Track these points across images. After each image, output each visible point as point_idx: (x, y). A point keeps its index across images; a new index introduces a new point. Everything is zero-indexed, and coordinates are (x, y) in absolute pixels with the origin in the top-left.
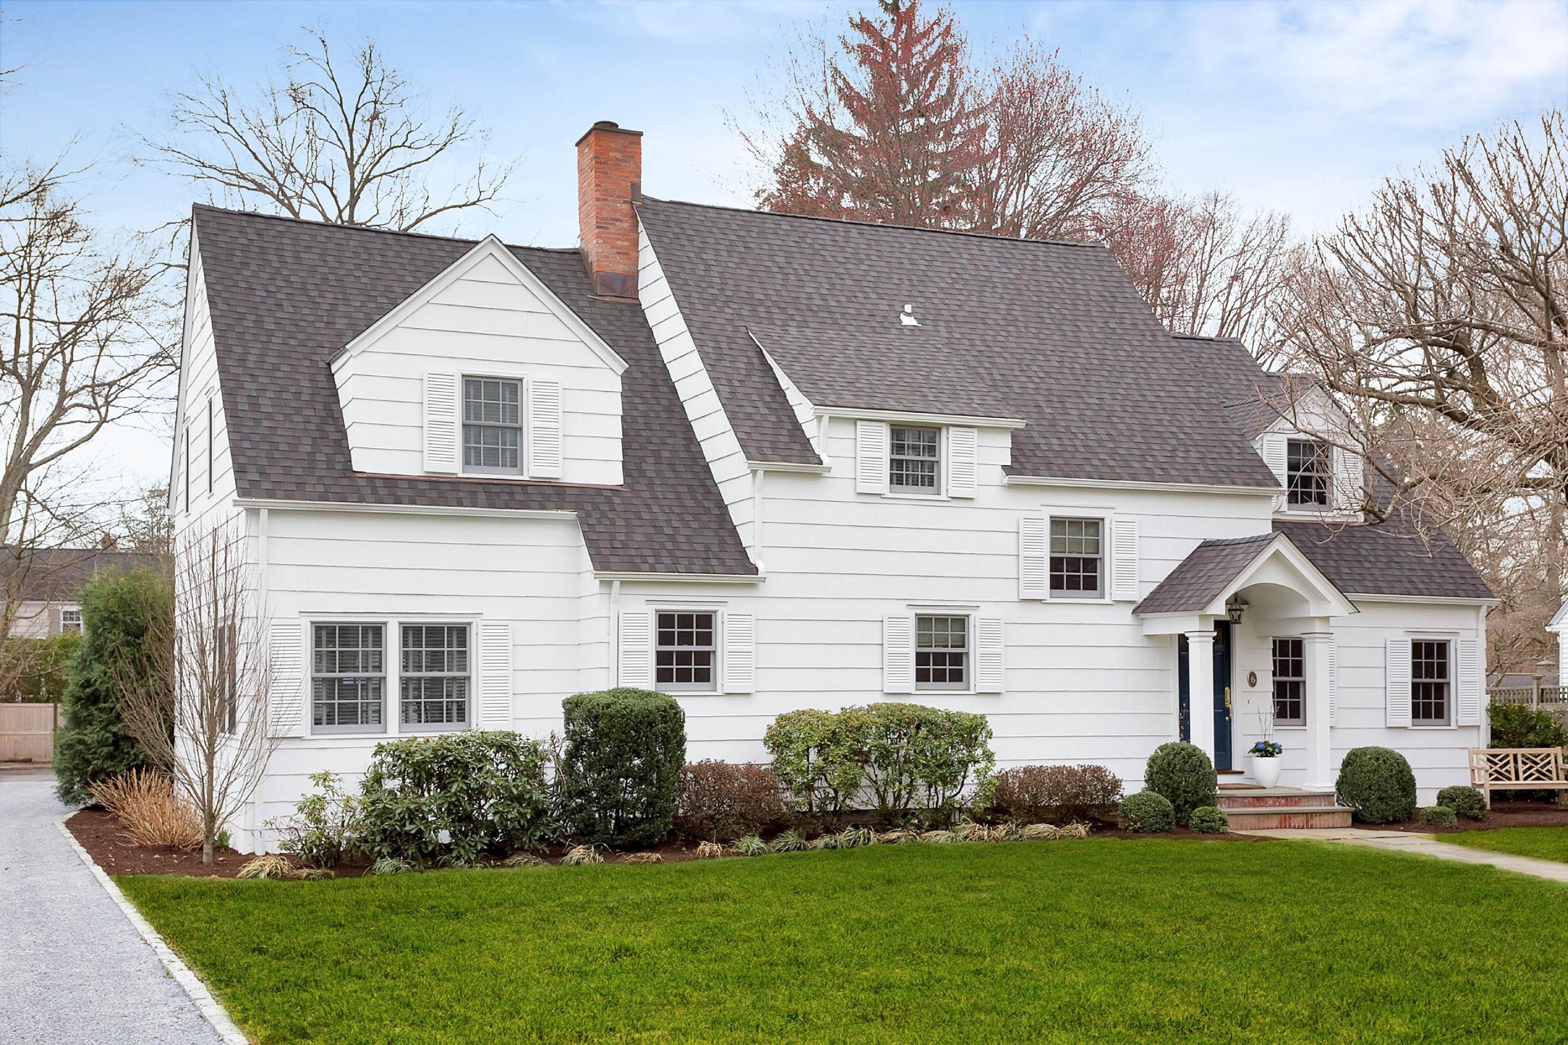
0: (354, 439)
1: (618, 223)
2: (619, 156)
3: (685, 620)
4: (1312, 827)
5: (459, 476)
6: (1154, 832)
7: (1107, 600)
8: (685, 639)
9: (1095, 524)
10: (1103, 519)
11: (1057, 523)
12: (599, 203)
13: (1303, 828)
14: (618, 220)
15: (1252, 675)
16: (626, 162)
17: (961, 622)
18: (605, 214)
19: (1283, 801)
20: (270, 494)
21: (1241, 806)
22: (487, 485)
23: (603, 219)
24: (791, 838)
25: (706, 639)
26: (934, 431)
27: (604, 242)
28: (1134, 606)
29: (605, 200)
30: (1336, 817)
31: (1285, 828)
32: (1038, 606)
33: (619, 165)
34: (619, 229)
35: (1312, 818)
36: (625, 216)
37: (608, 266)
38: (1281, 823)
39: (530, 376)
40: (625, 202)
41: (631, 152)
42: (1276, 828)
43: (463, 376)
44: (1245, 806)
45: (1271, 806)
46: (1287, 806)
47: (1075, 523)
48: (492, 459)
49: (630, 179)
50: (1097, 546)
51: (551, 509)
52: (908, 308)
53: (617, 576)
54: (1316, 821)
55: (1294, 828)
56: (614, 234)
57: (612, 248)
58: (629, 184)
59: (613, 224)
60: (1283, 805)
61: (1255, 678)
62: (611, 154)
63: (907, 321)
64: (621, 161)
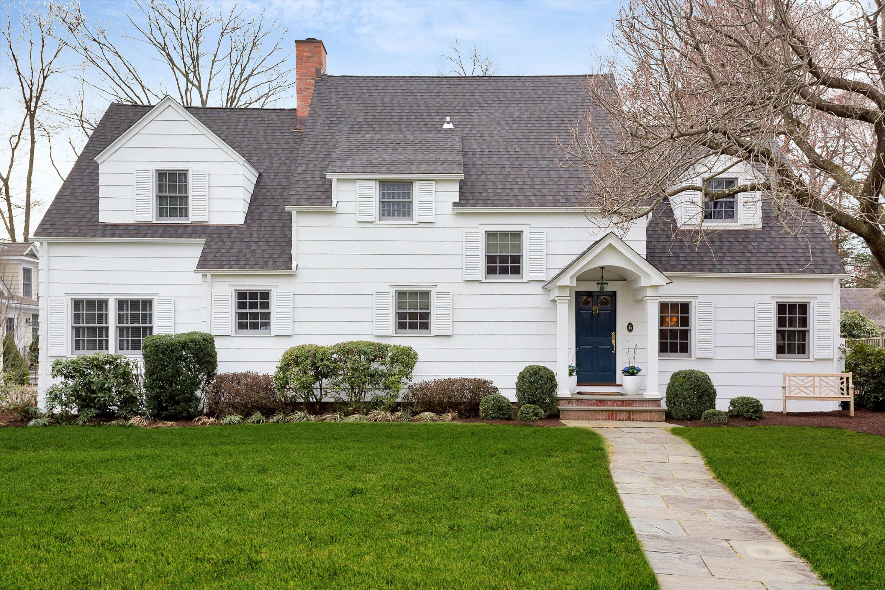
0: (102, 205)
1: (308, 90)
2: (309, 54)
3: (253, 295)
4: (633, 420)
5: (153, 222)
6: (492, 419)
7: (525, 280)
8: (253, 306)
9: (517, 235)
10: (523, 231)
11: (491, 235)
12: (298, 81)
13: (626, 420)
14: (308, 89)
15: (630, 325)
16: (313, 57)
17: (426, 294)
18: (301, 86)
19: (619, 403)
20: (49, 235)
21: (587, 405)
22: (165, 227)
23: (300, 89)
24: (257, 416)
25: (266, 305)
26: (409, 183)
27: (301, 101)
28: (543, 284)
29: (301, 79)
30: (653, 414)
31: (612, 420)
32: (477, 284)
33: (309, 60)
34: (309, 93)
35: (633, 414)
36: (312, 86)
37: (303, 113)
38: (609, 417)
39: (191, 168)
40: (312, 79)
41: (315, 52)
42: (605, 420)
43: (156, 170)
44: (591, 405)
45: (610, 406)
46: (623, 406)
47: (504, 234)
48: (173, 213)
49: (315, 66)
50: (519, 247)
51: (194, 237)
52: (448, 119)
53: (209, 271)
54: (636, 416)
55: (619, 420)
56: (306, 96)
57: (305, 103)
58: (314, 69)
59: (306, 91)
60: (620, 406)
61: (632, 326)
62: (305, 54)
63: (446, 126)
64: (310, 57)
